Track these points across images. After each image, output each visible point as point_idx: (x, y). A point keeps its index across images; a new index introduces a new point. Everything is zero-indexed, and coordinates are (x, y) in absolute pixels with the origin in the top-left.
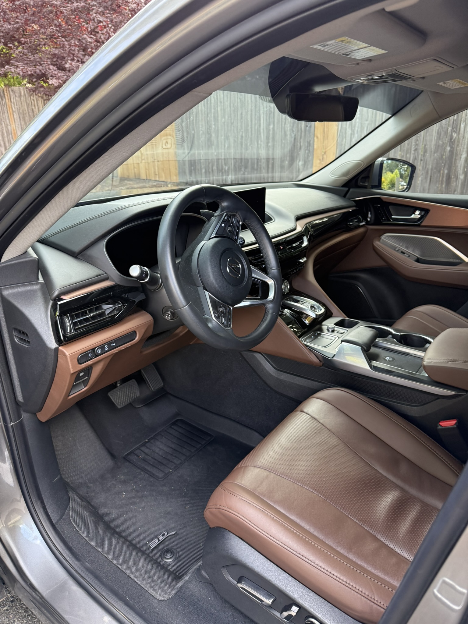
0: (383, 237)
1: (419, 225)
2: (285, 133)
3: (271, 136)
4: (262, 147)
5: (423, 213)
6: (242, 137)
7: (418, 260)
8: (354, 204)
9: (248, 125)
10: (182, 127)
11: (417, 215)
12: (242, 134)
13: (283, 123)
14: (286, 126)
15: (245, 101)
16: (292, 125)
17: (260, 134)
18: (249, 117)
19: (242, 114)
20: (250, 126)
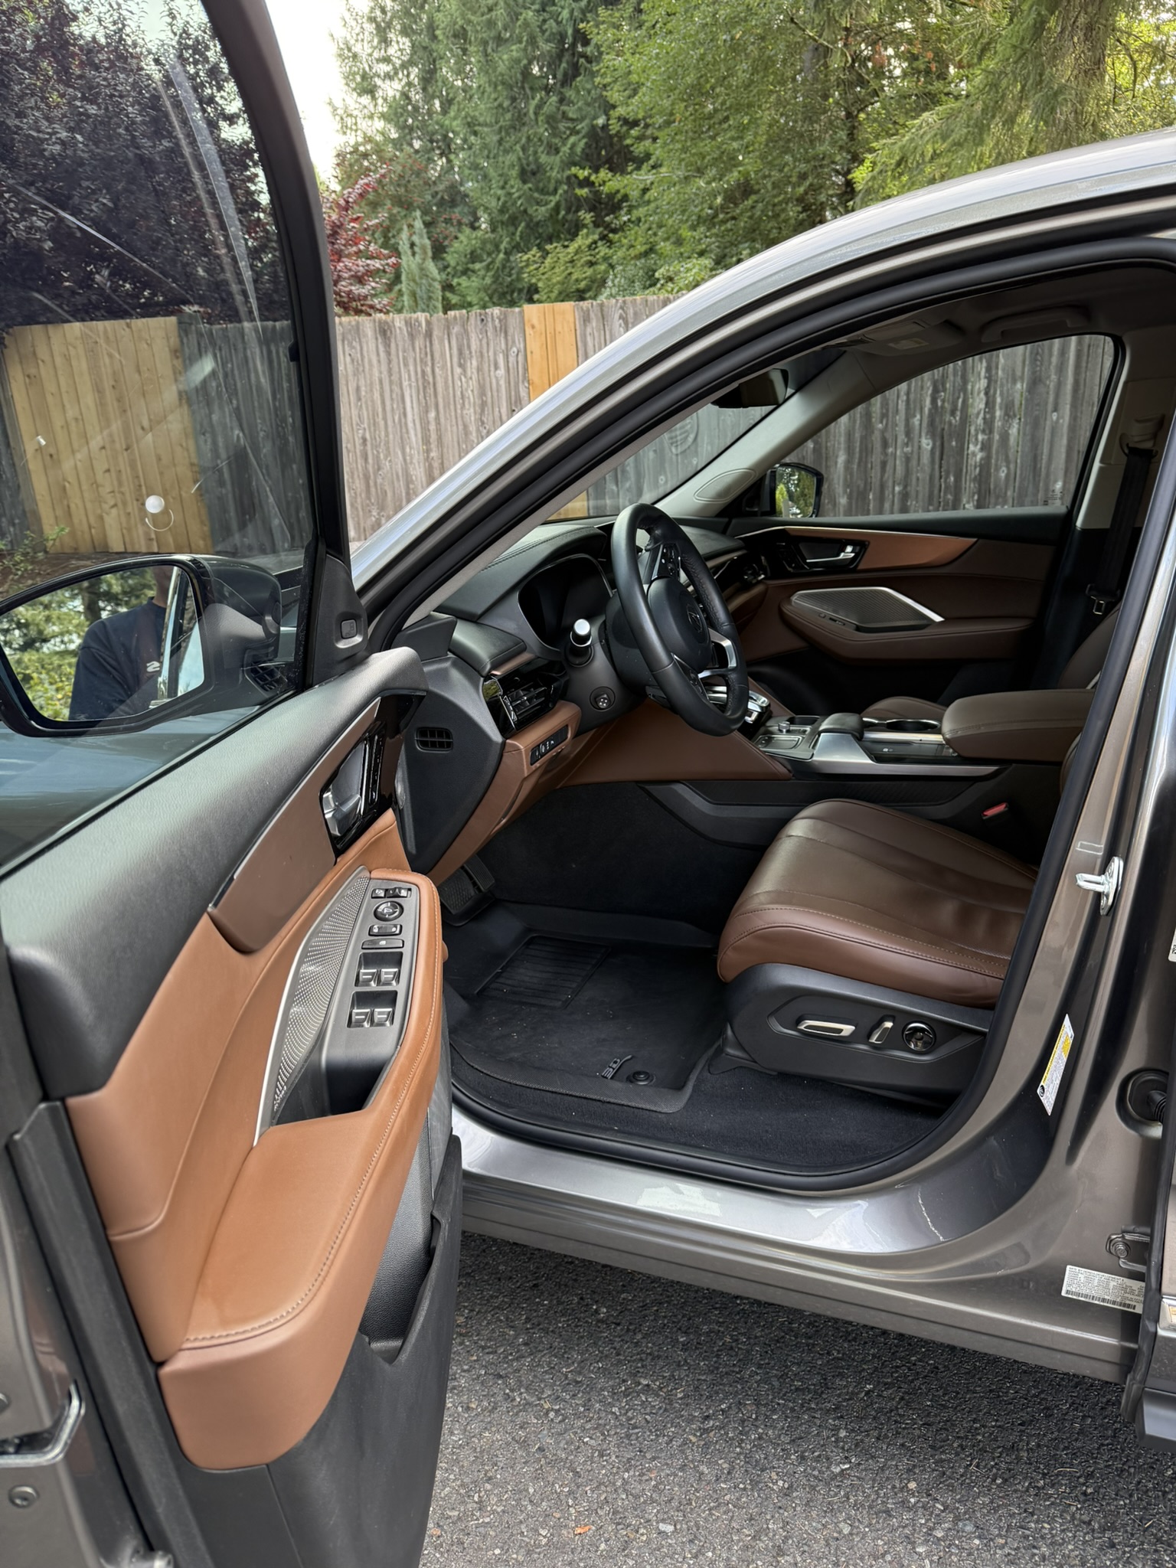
0: (794, 598)
1: (855, 570)
2: (465, 427)
3: (433, 437)
4: (415, 461)
5: (858, 548)
6: (364, 440)
7: (858, 629)
8: (741, 543)
9: (375, 414)
10: (212, 426)
11: (849, 552)
12: (364, 434)
13: (459, 407)
14: (465, 412)
15: (362, 360)
16: (478, 410)
17: (407, 432)
18: (377, 395)
19: (358, 389)
20: (380, 416)
